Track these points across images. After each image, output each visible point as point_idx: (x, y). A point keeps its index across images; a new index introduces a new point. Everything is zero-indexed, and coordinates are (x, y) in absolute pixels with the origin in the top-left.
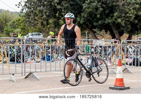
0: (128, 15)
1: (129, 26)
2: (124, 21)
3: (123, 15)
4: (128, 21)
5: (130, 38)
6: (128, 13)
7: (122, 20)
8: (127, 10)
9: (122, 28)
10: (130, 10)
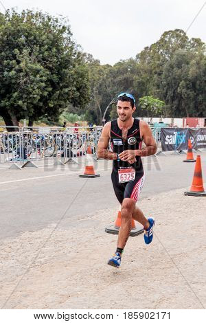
0: (31, 96)
1: (32, 110)
2: (26, 104)
3: (25, 96)
4: (31, 103)
5: (30, 124)
6: (31, 93)
7: (23, 102)
8: (31, 89)
9: (21, 112)
10: (34, 89)
